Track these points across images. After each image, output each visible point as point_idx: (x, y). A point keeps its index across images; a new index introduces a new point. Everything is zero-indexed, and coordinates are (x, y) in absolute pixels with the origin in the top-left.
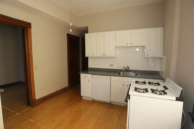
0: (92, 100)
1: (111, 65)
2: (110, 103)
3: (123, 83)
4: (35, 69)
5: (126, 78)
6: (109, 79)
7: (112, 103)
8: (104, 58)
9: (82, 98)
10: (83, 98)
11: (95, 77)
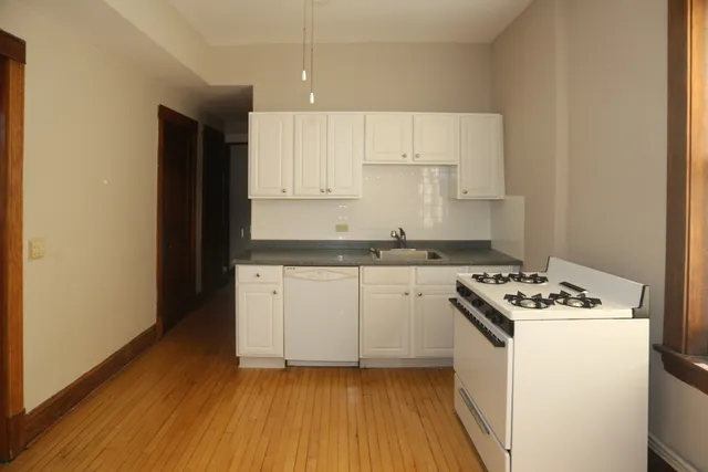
0: (283, 366)
1: (342, 228)
2: (353, 365)
3: (403, 289)
4: (31, 257)
5: (413, 268)
6: (354, 277)
7: (362, 366)
8: (325, 201)
9: (238, 363)
10: (243, 365)
11: (299, 275)
